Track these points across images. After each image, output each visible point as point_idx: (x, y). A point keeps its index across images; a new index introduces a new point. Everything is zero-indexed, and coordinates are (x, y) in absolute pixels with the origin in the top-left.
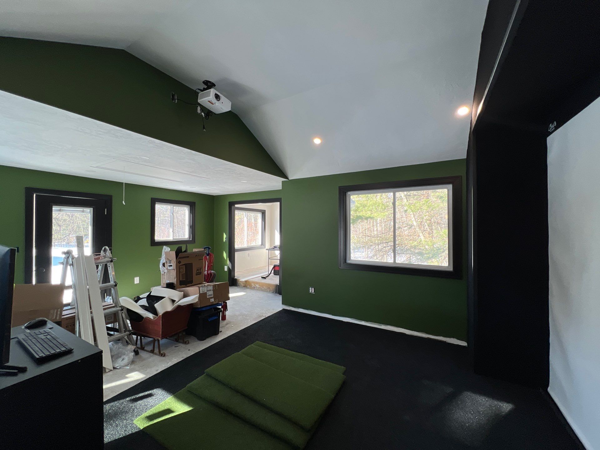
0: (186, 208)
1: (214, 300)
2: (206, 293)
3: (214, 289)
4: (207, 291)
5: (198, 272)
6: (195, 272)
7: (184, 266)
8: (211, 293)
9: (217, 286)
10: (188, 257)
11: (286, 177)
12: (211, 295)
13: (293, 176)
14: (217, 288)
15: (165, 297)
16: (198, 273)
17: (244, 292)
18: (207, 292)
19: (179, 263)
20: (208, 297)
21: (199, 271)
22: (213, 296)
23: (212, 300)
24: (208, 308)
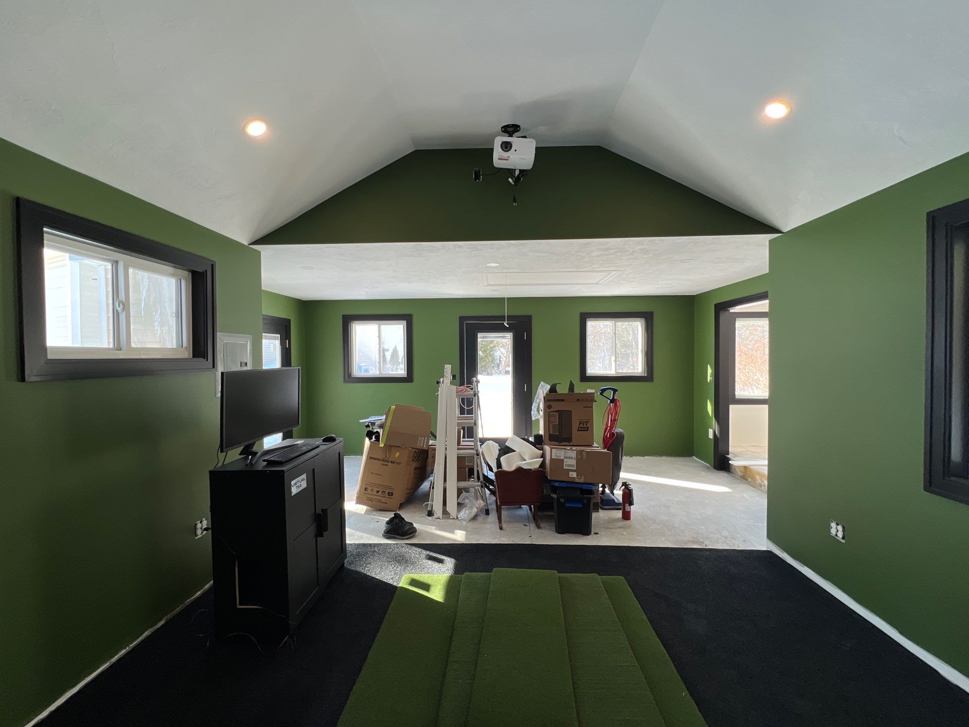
0: (638, 323)
1: (577, 476)
2: (562, 460)
3: (579, 457)
4: (566, 458)
5: (581, 426)
6: (575, 425)
7: (557, 413)
8: (573, 462)
9: (584, 454)
10: (563, 400)
11: (778, 231)
12: (573, 466)
13: (788, 224)
14: (585, 458)
15: (515, 451)
16: (582, 428)
17: (730, 488)
18: (565, 460)
19: (549, 409)
20: (565, 468)
21: (585, 426)
22: (575, 468)
23: (573, 475)
24: (564, 485)
